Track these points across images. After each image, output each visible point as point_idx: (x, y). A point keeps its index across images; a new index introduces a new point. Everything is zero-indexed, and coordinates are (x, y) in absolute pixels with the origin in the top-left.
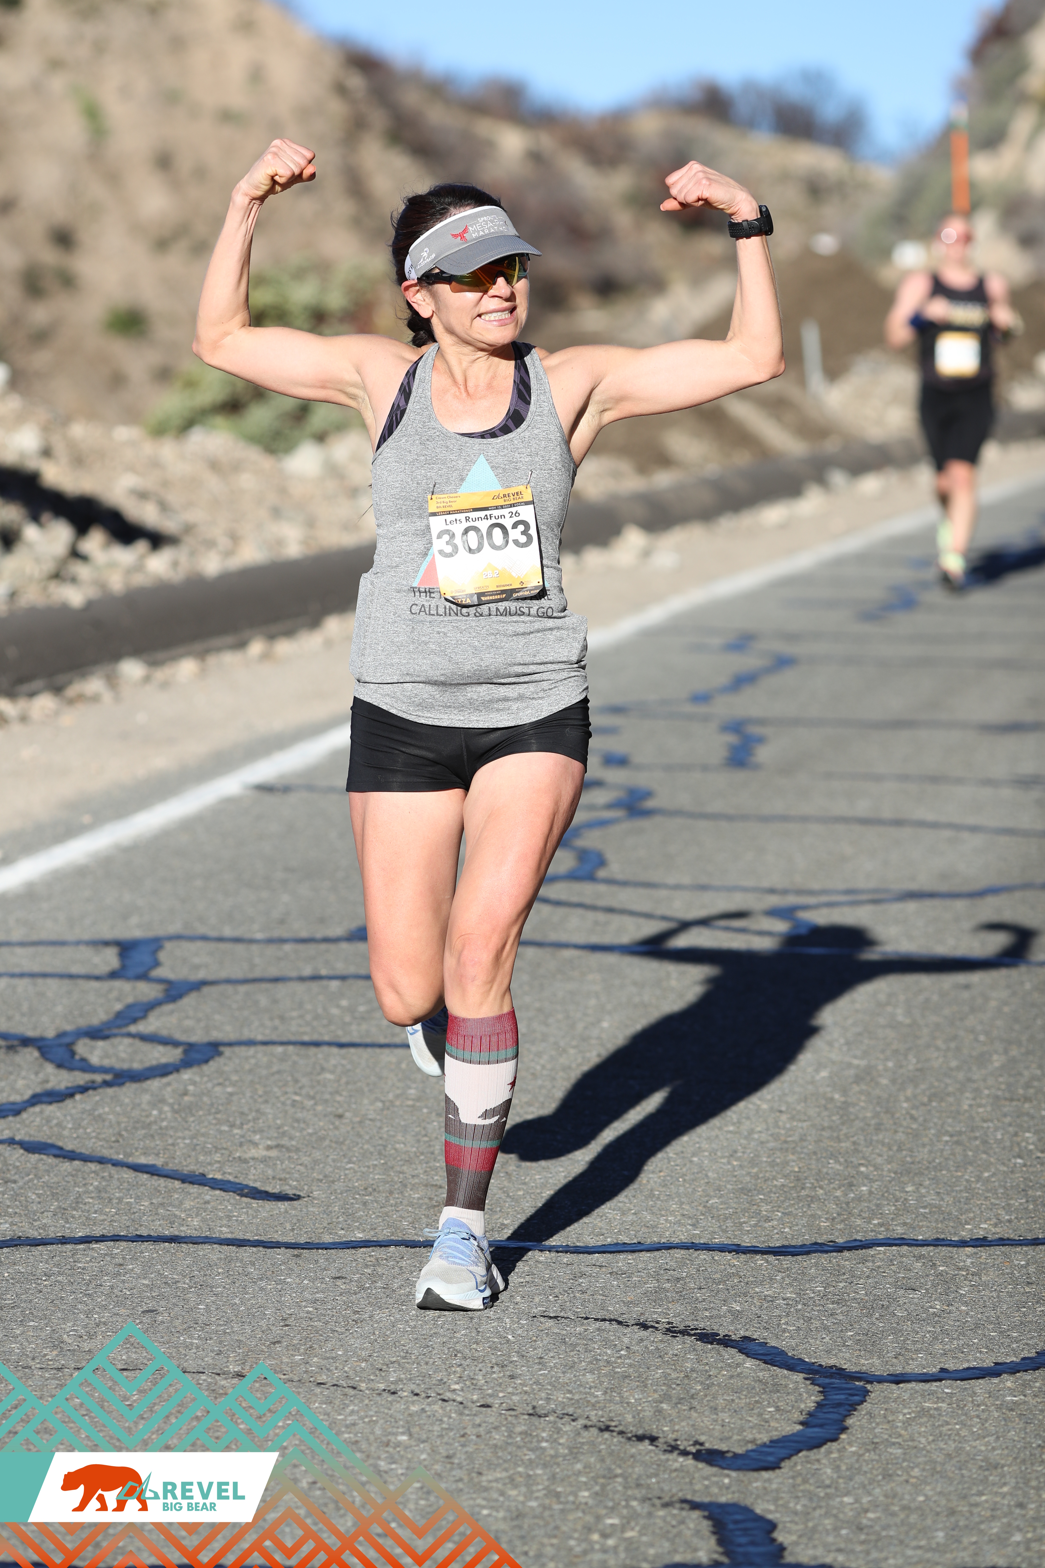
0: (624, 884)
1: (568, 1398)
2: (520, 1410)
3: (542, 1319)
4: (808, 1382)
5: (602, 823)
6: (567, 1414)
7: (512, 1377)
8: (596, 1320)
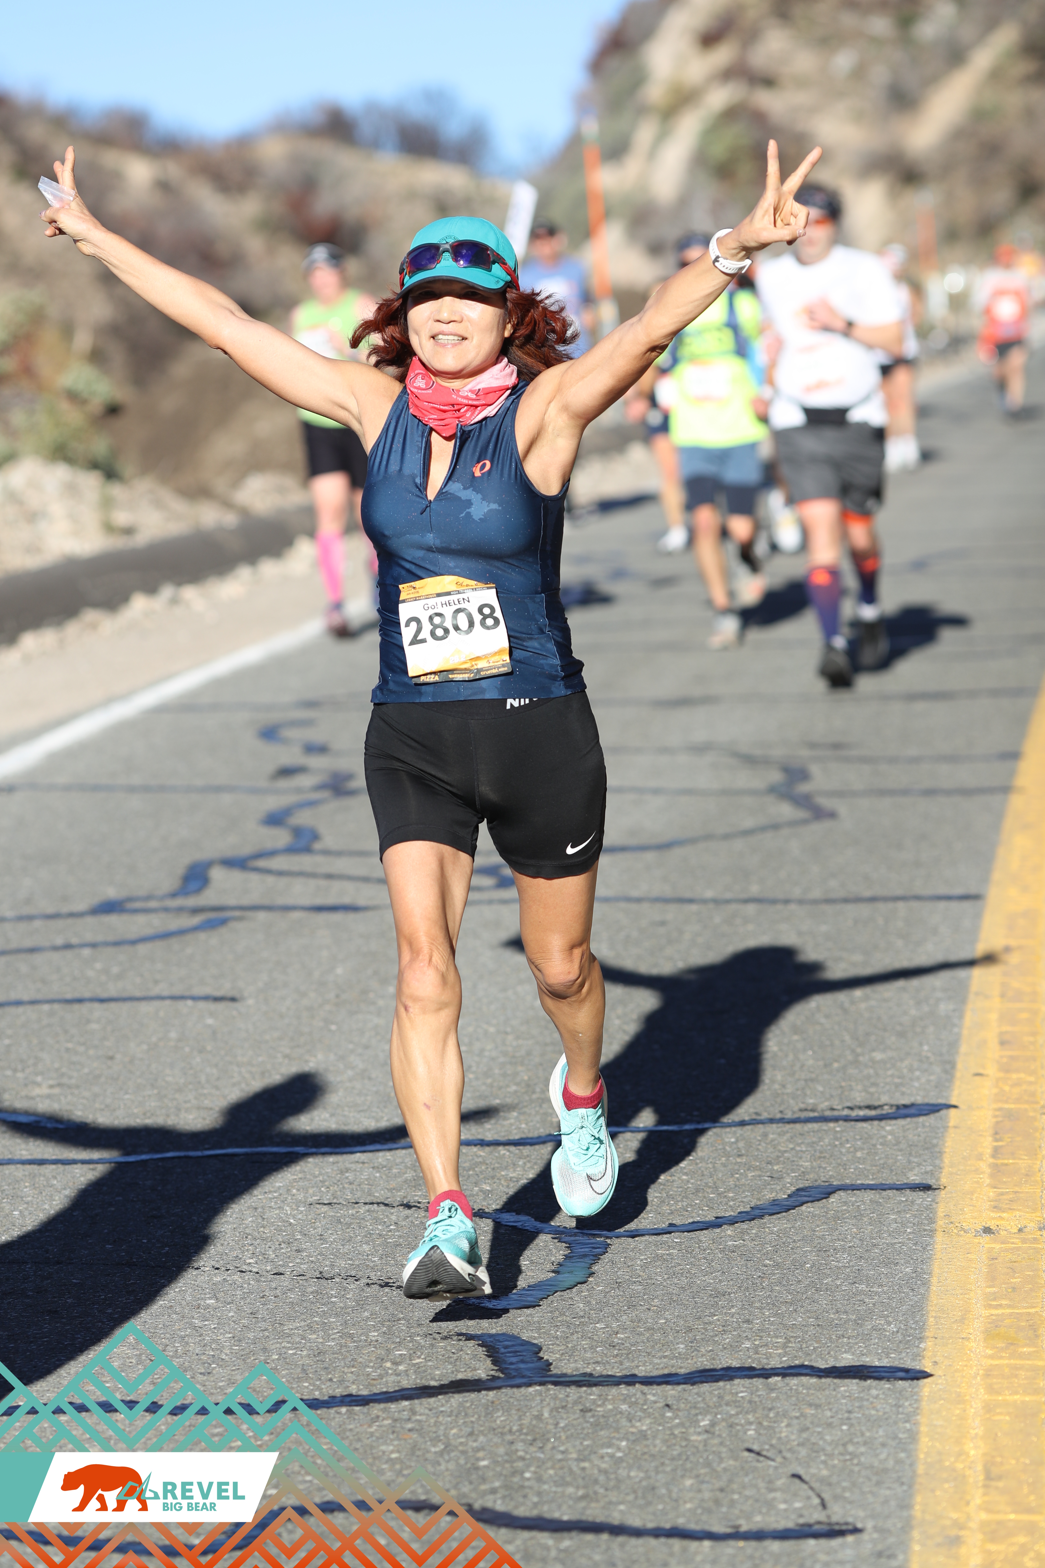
0: (339, 854)
1: (349, 1264)
2: (308, 1276)
3: (318, 1206)
4: (556, 1241)
5: (312, 804)
6: (351, 1276)
7: (298, 1251)
8: (365, 1204)
